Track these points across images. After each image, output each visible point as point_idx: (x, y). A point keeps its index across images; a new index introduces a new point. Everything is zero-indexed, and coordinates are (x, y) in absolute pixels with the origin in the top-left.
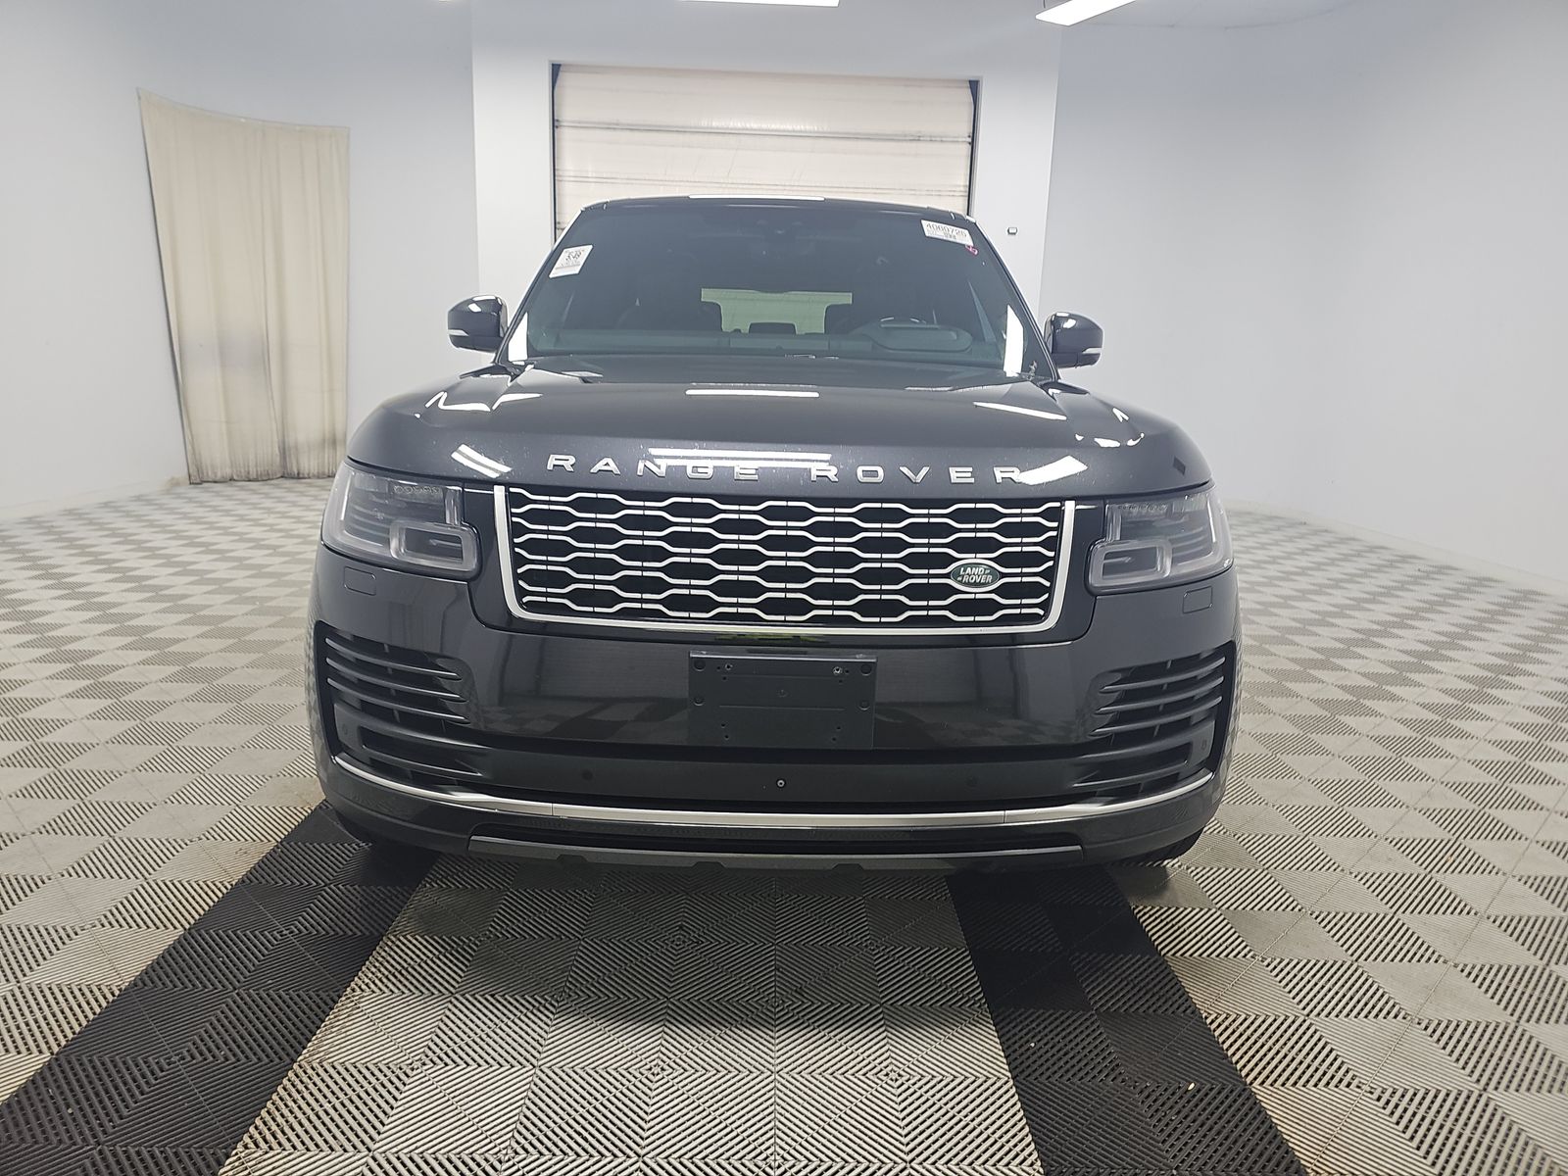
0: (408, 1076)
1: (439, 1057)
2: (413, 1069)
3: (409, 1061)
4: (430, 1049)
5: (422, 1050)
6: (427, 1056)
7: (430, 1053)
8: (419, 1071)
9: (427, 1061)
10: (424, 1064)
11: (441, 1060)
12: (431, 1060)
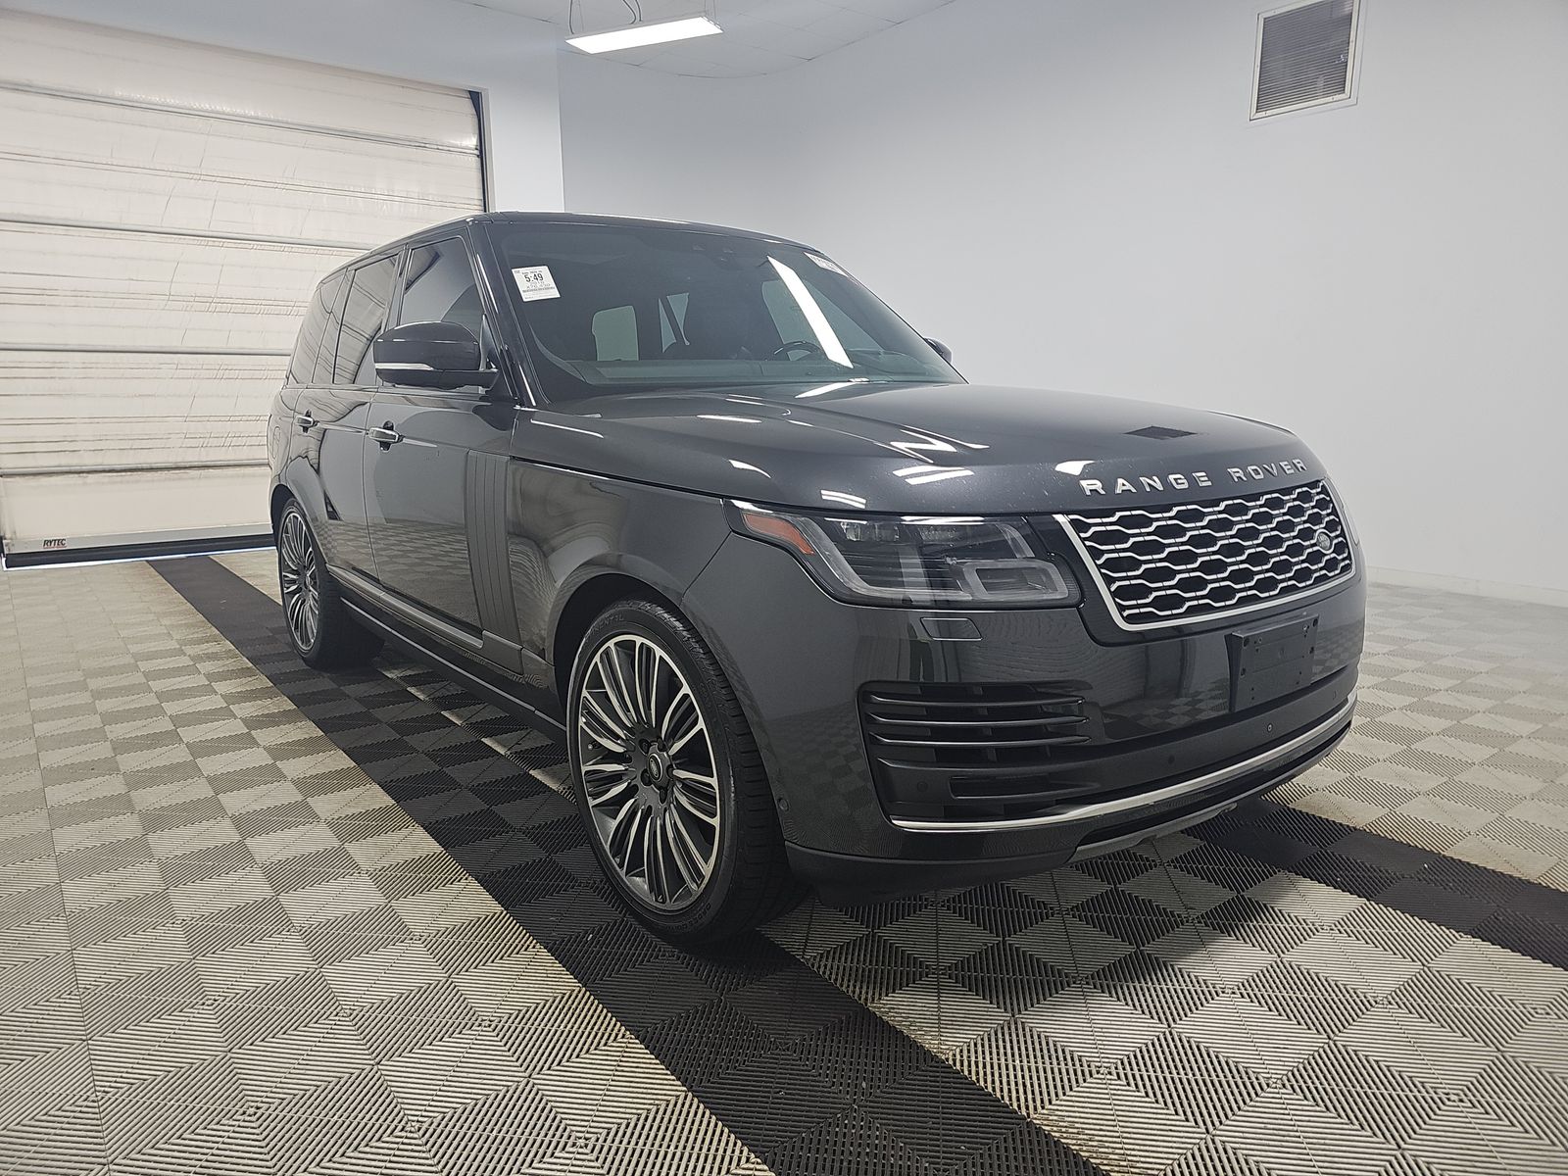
0: (1091, 1076)
1: (1126, 1074)
2: (1098, 1072)
3: (1099, 1064)
4: (1122, 1063)
5: (1115, 1061)
6: (1116, 1068)
7: (1120, 1067)
8: (1103, 1077)
9: (1114, 1071)
10: (1110, 1073)
11: (1127, 1078)
12: (1118, 1074)
